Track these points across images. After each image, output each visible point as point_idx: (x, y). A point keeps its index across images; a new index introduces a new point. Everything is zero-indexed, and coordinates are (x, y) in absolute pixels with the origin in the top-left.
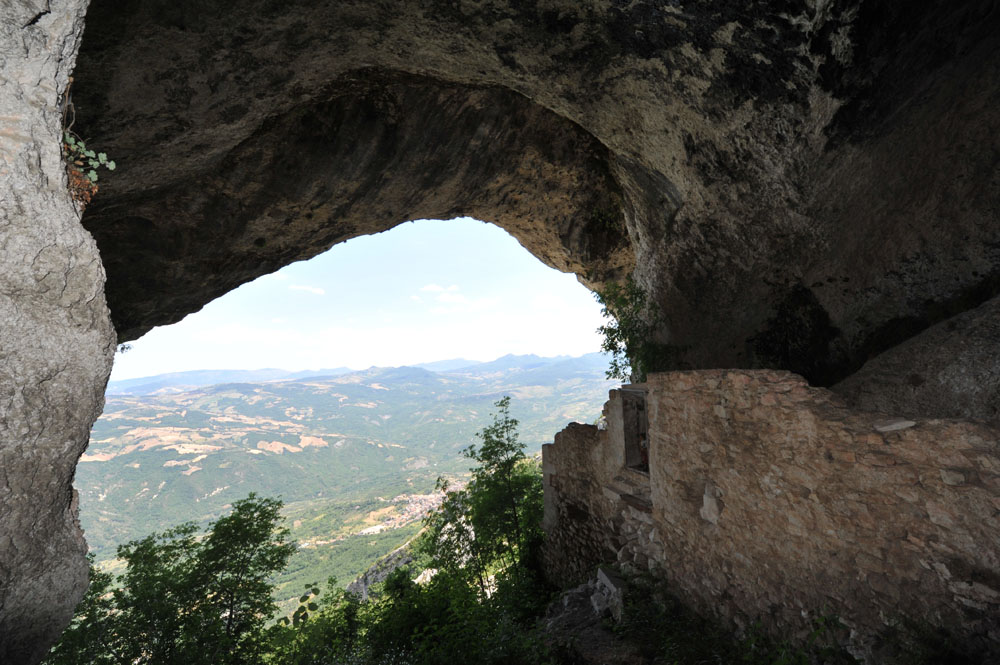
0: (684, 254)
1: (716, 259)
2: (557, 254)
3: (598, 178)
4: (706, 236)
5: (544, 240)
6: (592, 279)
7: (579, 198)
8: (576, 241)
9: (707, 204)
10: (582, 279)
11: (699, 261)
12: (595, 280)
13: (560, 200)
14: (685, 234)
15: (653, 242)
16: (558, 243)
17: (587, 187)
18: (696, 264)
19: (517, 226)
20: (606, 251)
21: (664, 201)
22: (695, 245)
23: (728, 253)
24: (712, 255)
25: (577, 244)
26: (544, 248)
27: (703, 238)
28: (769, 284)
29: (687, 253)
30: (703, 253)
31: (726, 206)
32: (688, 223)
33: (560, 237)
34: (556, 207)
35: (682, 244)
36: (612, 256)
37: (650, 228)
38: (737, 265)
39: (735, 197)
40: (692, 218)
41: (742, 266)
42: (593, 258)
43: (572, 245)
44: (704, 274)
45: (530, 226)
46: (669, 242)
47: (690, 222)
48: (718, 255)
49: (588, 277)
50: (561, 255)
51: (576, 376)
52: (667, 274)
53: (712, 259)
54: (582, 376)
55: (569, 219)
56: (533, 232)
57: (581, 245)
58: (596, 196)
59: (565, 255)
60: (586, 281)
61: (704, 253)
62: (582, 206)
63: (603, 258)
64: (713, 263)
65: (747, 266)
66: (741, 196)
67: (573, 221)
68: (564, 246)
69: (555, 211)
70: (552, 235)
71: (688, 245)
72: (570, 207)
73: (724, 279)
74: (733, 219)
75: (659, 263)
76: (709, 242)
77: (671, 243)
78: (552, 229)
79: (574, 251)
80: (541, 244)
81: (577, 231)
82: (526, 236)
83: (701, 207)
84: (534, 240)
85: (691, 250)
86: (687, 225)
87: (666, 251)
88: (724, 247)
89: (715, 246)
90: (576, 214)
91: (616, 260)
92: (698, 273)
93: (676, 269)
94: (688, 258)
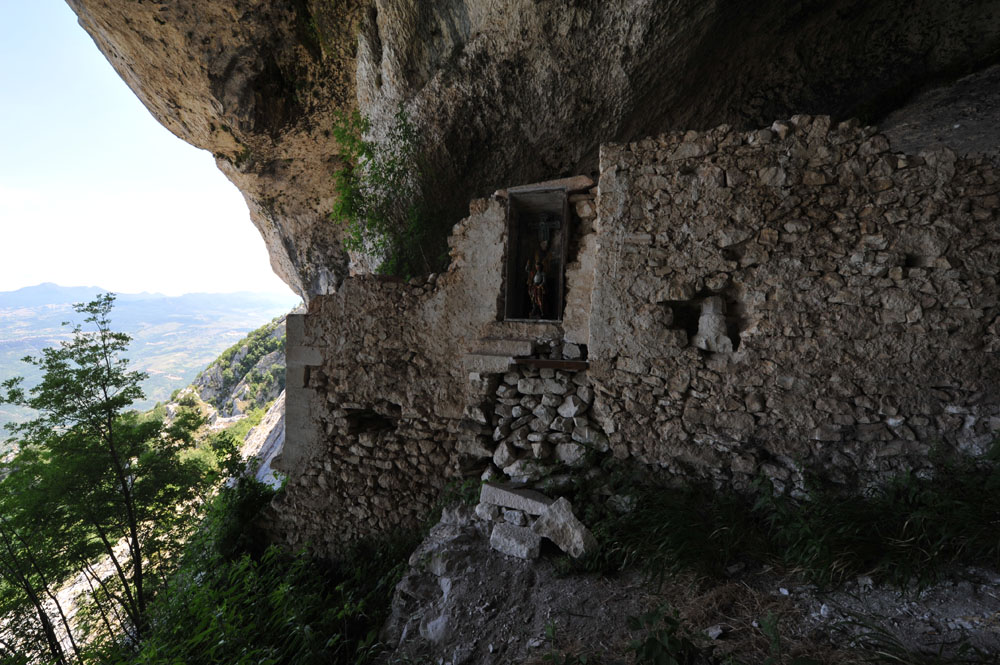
0: (465, 103)
1: (503, 117)
2: (197, 105)
3: (287, 12)
4: (504, 82)
5: (178, 70)
6: (244, 167)
7: (253, 27)
8: (234, 94)
9: (524, 32)
10: (226, 164)
11: (483, 116)
12: (249, 170)
13: (219, 12)
14: (475, 73)
15: (407, 89)
16: (204, 85)
17: (267, 16)
18: (478, 118)
19: (127, 21)
20: (280, 126)
21: (437, 32)
22: (484, 92)
23: (519, 115)
24: (499, 111)
25: (235, 100)
26: (175, 86)
27: (497, 84)
28: (544, 164)
29: (469, 103)
30: (491, 106)
31: (549, 40)
32: (483, 57)
33: (210, 76)
34: (211, 22)
35: (466, 88)
36: (285, 137)
37: (405, 67)
38: (523, 132)
39: (564, 29)
40: (491, 53)
41: (529, 134)
42: (258, 130)
43: (227, 98)
44: (484, 135)
45: (154, 31)
46: (446, 81)
47: (487, 57)
48: (508, 113)
49: (236, 161)
50: (201, 108)
51: (170, 320)
52: (434, 127)
53: (498, 117)
54: (179, 320)
55: (230, 53)
56: (160, 48)
57: (243, 102)
58: (277, 38)
59: (211, 111)
60: (232, 169)
61: (493, 107)
62: (255, 43)
63: (272, 137)
64: (498, 124)
65: (535, 134)
66: (573, 30)
67: (234, 60)
68: (214, 94)
69: (208, 27)
70: (194, 67)
71: (474, 91)
72: (235, 34)
73: (503, 148)
74: (549, 62)
75: (425, 111)
76: (505, 93)
77: (449, 85)
78: (197, 57)
79: (230, 109)
80: (172, 75)
81: (238, 81)
82: (141, 47)
83: (512, 37)
84: (159, 63)
85: (476, 99)
86: (482, 62)
87: (439, 94)
88: (518, 104)
89: (509, 100)
90: (244, 51)
91: (290, 145)
92: (477, 133)
93: (450, 122)
94: (468, 109)
